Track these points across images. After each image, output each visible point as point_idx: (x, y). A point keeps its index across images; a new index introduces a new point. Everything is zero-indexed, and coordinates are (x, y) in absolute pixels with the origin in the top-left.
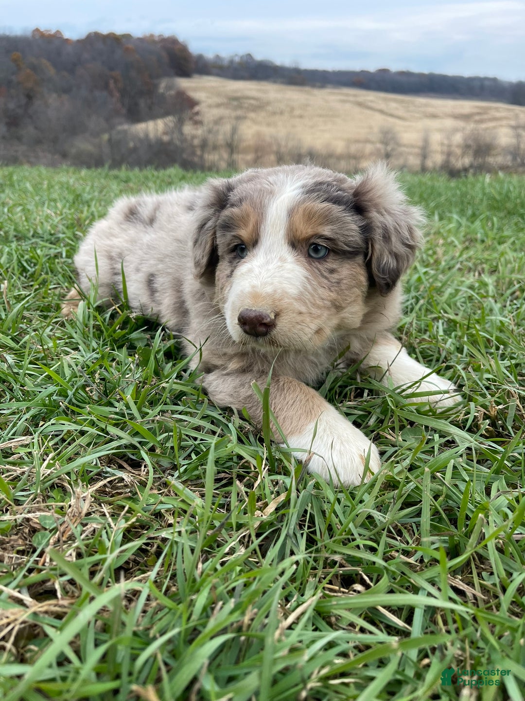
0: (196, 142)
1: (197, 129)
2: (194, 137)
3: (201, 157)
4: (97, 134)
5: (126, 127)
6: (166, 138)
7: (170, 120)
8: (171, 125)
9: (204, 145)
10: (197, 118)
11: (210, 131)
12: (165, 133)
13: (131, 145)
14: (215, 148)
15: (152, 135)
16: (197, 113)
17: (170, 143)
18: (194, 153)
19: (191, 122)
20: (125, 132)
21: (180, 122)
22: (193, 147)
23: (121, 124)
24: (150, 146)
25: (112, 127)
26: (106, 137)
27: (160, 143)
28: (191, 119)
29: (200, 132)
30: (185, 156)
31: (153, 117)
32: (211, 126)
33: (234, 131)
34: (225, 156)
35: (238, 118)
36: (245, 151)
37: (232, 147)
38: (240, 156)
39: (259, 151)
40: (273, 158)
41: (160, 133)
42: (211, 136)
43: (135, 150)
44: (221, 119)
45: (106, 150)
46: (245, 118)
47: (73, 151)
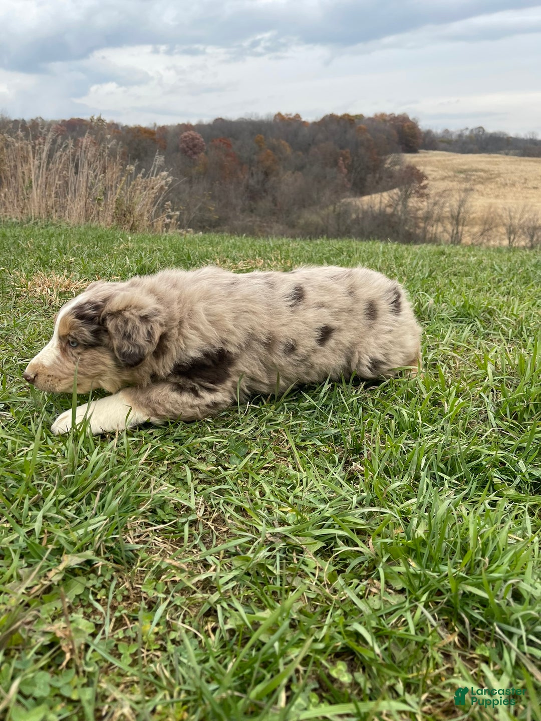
0: (420, 214)
1: (422, 201)
2: (417, 210)
3: (424, 229)
4: (325, 207)
5: (351, 199)
6: (389, 210)
7: (395, 193)
8: (396, 197)
9: (428, 217)
10: (426, 191)
11: (435, 204)
12: (389, 206)
13: (354, 216)
14: (440, 220)
15: (376, 208)
16: (425, 187)
17: (392, 215)
18: (416, 226)
19: (417, 195)
20: (350, 204)
21: (406, 197)
22: (416, 218)
23: (346, 197)
24: (373, 216)
25: (337, 200)
26: (331, 209)
27: (382, 213)
28: (417, 192)
29: (425, 204)
30: (407, 228)
31: (380, 190)
32: (436, 198)
33: (462, 203)
34: (449, 228)
35: (466, 190)
36: (473, 223)
37: (457, 219)
38: (466, 228)
39: (489, 224)
40: (503, 230)
41: (383, 205)
42: (436, 208)
43: (356, 221)
44: (445, 191)
45: (332, 221)
46: (472, 190)
47: (301, 222)
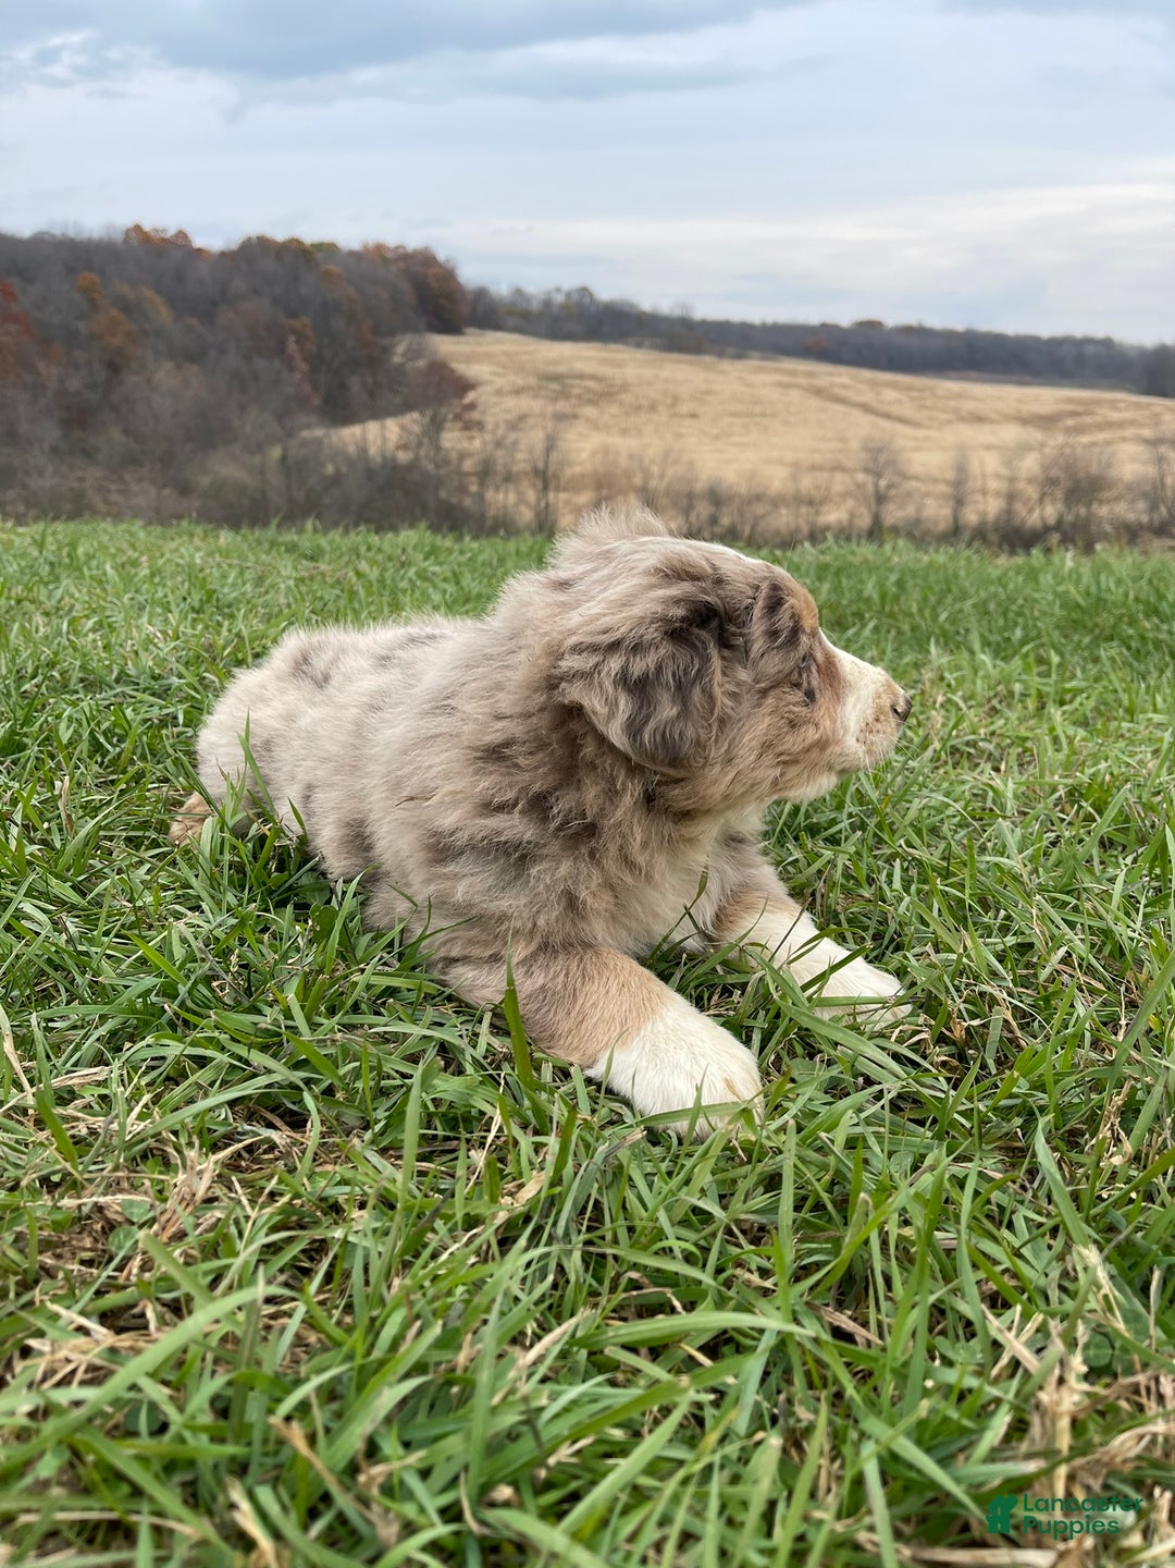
0: (468, 465)
1: (471, 438)
2: (462, 456)
3: (480, 497)
4: (257, 448)
5: (319, 432)
6: (404, 457)
7: (414, 421)
8: (417, 429)
9: (485, 472)
10: (475, 415)
11: (499, 444)
12: (404, 447)
13: (330, 469)
14: (508, 478)
15: (373, 451)
16: (472, 406)
17: (412, 466)
18: (463, 489)
19: (459, 425)
20: (318, 442)
21: (436, 426)
22: (461, 474)
23: (308, 426)
24: (370, 473)
25: (289, 433)
26: (275, 452)
27: (391, 466)
28: (457, 417)
29: (476, 444)
30: (443, 494)
31: (379, 414)
32: (500, 433)
33: (551, 444)
34: (531, 495)
35: (559, 417)
36: (574, 485)
37: (545, 477)
38: (563, 496)
39: (604, 486)
41: (391, 445)
42: (500, 453)
43: (336, 480)
44: (522, 418)
45: (275, 479)
46: (575, 417)
47: (205, 481)
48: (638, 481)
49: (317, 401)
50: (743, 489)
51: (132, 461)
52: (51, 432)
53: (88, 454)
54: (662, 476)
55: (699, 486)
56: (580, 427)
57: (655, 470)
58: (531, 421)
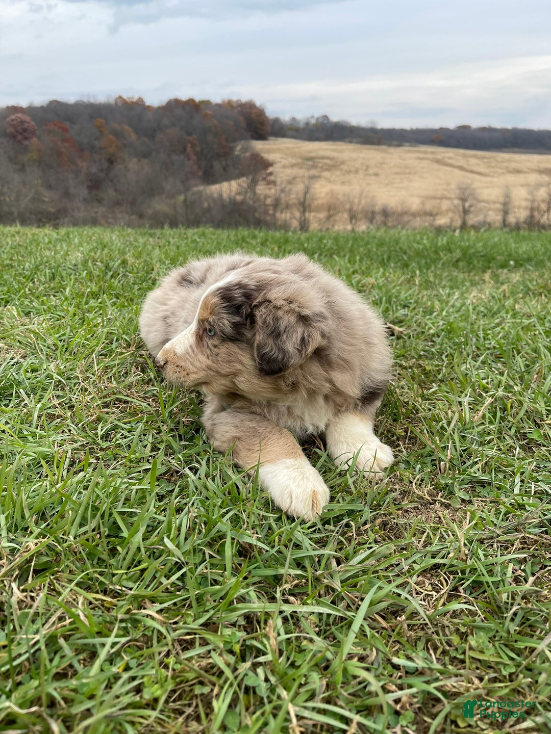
0: (269, 201)
1: (270, 189)
2: (266, 197)
3: (274, 215)
4: (172, 196)
5: (201, 188)
6: (239, 198)
7: (244, 181)
8: (245, 185)
9: (276, 204)
10: (272, 178)
11: (282, 191)
12: (239, 193)
13: (206, 205)
14: (288, 207)
15: (225, 196)
16: (271, 174)
17: (243, 202)
18: (266, 212)
19: (265, 183)
20: (200, 192)
21: (254, 183)
22: (266, 205)
23: (196, 185)
24: (223, 206)
25: (187, 189)
26: (182, 198)
27: (233, 202)
28: (264, 179)
29: (273, 191)
30: (257, 215)
31: (228, 179)
32: (283, 186)
33: (307, 190)
34: (298, 214)
35: (312, 178)
36: (318, 209)
37: (304, 206)
38: (312, 214)
39: (332, 209)
40: (346, 216)
41: (233, 194)
42: (283, 195)
43: (209, 210)
44: (294, 178)
45: (181, 210)
46: (319, 177)
47: (150, 212)
48: (348, 206)
49: (200, 173)
50: (399, 210)
51: (118, 203)
52: (84, 192)
53: (99, 201)
54: (359, 203)
55: (378, 208)
56: (322, 182)
57: (356, 201)
58: (298, 179)
